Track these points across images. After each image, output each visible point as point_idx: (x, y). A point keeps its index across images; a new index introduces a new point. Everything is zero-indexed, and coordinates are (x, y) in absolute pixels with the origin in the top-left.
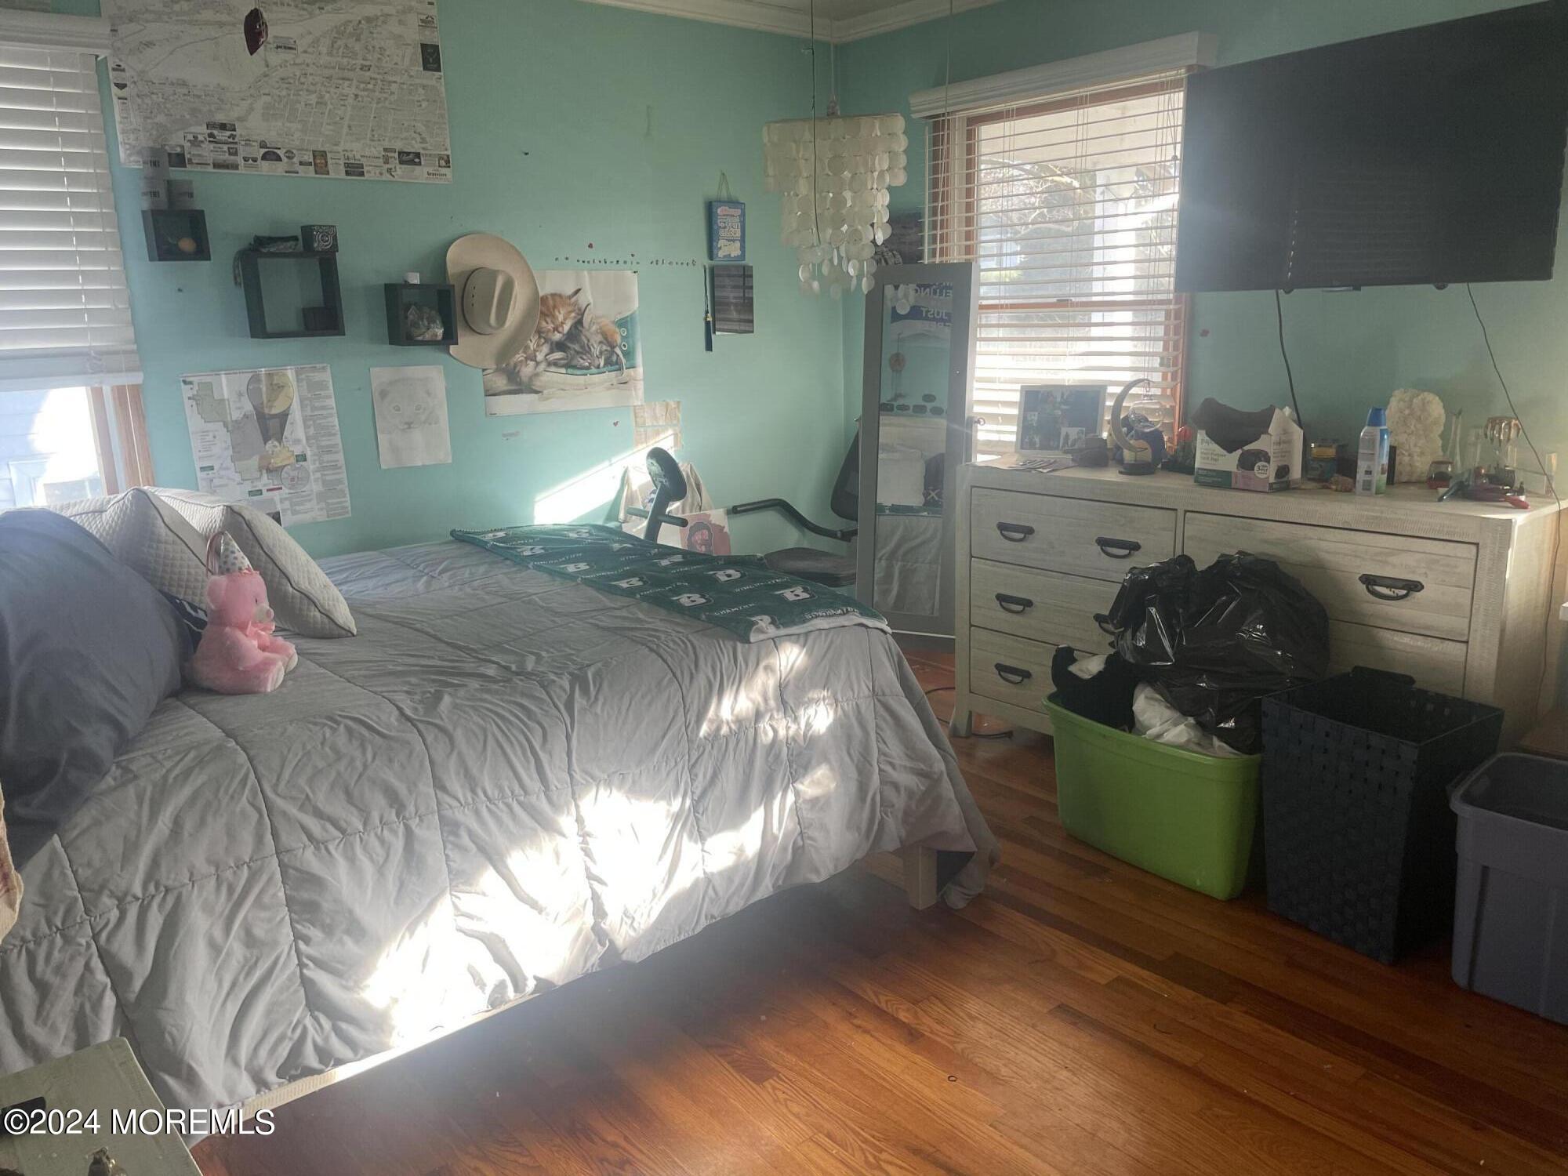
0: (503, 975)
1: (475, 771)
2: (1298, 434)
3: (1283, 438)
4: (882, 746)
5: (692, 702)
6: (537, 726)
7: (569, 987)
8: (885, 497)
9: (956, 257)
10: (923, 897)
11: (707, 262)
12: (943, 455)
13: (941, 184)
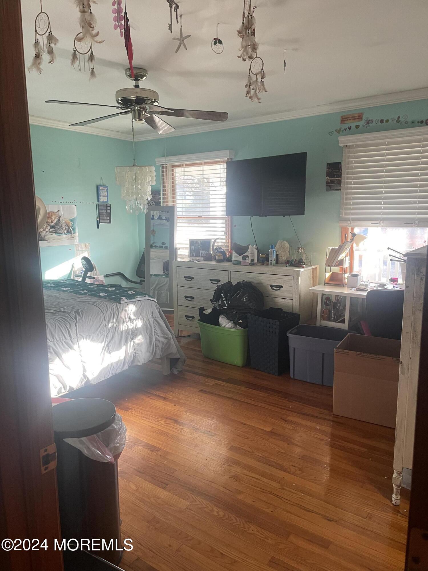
0: (61, 386)
1: (53, 333)
2: (256, 252)
3: (252, 252)
4: (155, 331)
5: (107, 318)
6: (68, 323)
7: (78, 390)
8: (153, 272)
9: (170, 204)
10: (167, 372)
11: (97, 203)
12: (168, 261)
13: (165, 183)
